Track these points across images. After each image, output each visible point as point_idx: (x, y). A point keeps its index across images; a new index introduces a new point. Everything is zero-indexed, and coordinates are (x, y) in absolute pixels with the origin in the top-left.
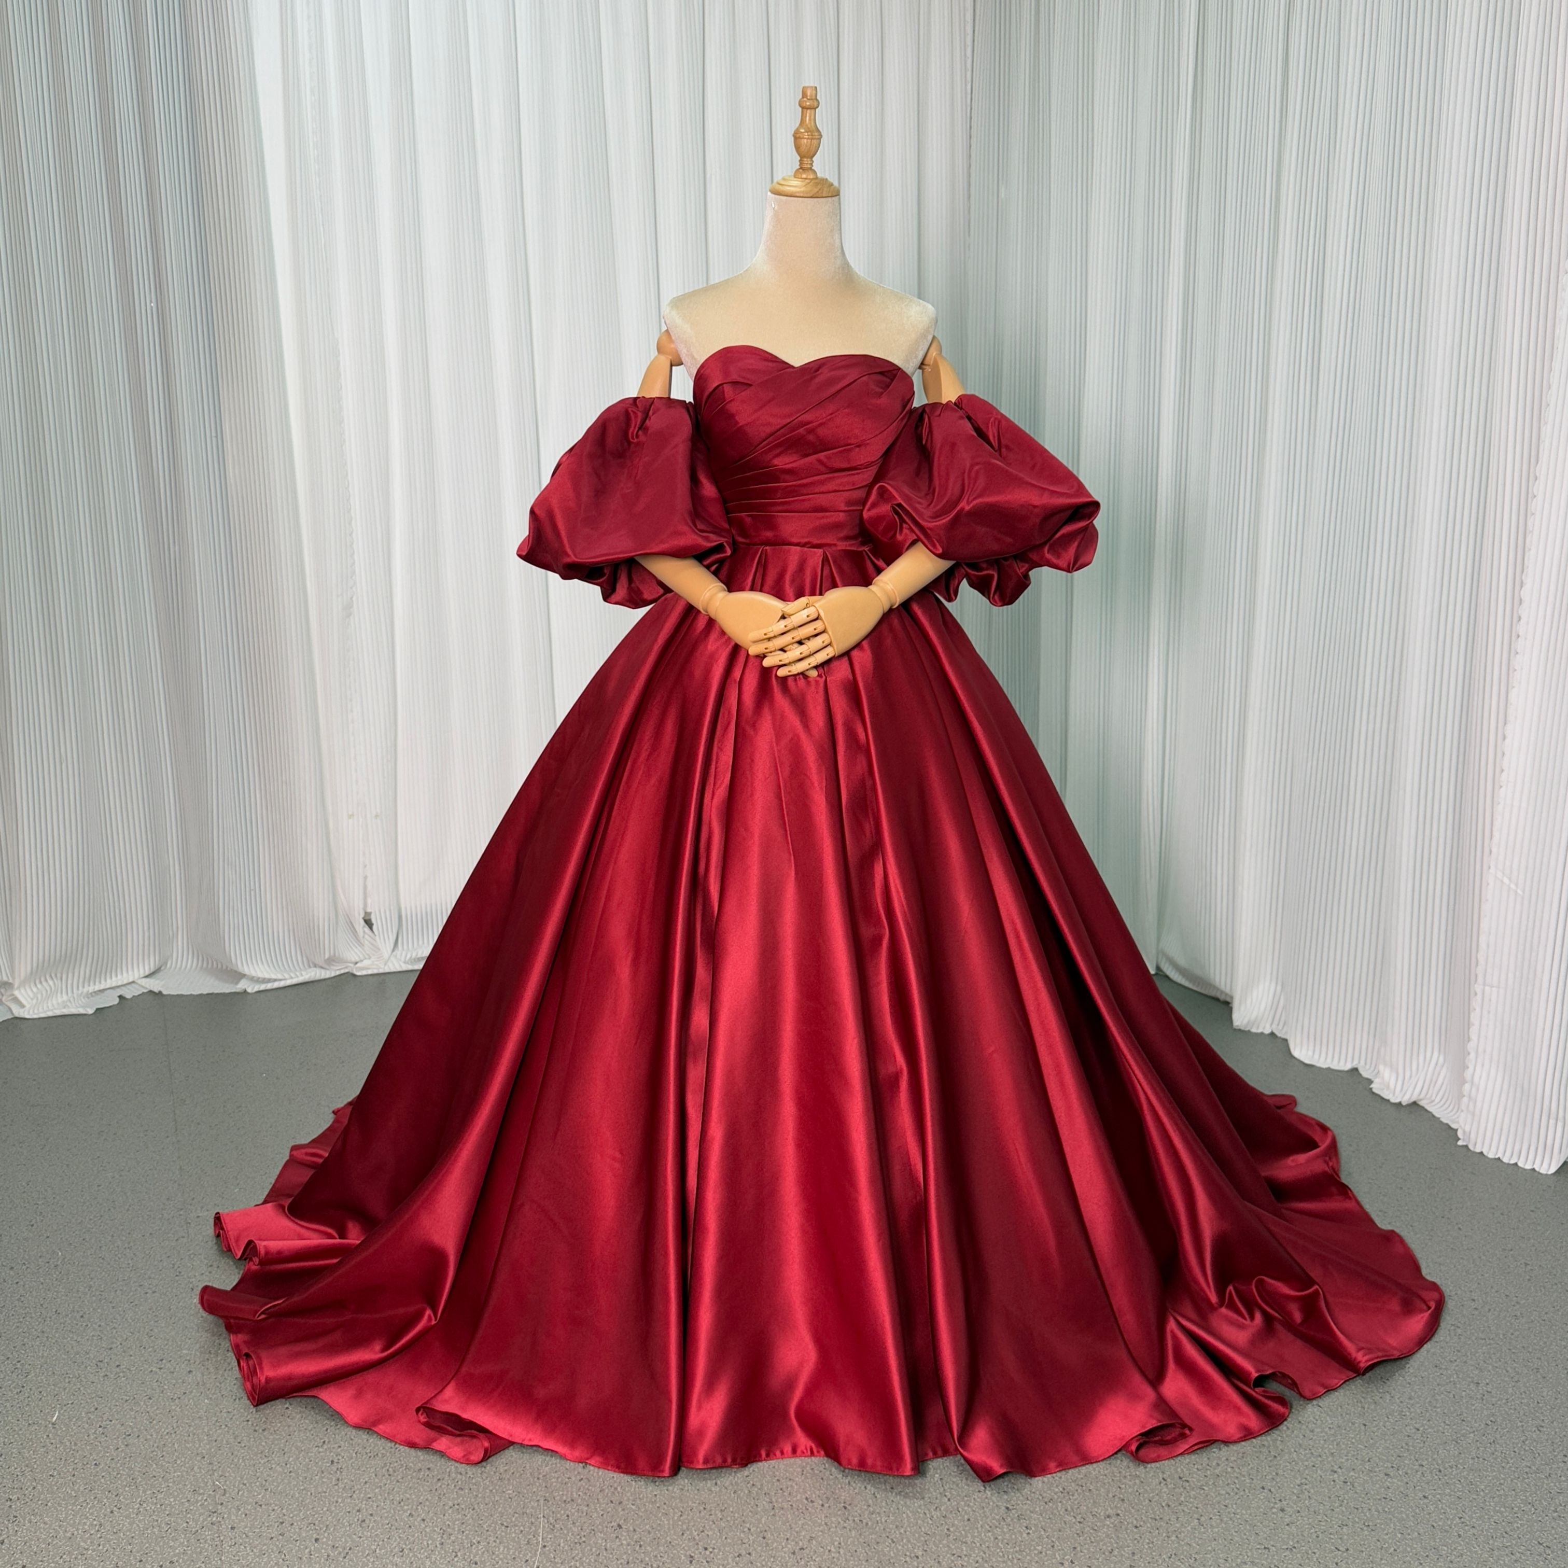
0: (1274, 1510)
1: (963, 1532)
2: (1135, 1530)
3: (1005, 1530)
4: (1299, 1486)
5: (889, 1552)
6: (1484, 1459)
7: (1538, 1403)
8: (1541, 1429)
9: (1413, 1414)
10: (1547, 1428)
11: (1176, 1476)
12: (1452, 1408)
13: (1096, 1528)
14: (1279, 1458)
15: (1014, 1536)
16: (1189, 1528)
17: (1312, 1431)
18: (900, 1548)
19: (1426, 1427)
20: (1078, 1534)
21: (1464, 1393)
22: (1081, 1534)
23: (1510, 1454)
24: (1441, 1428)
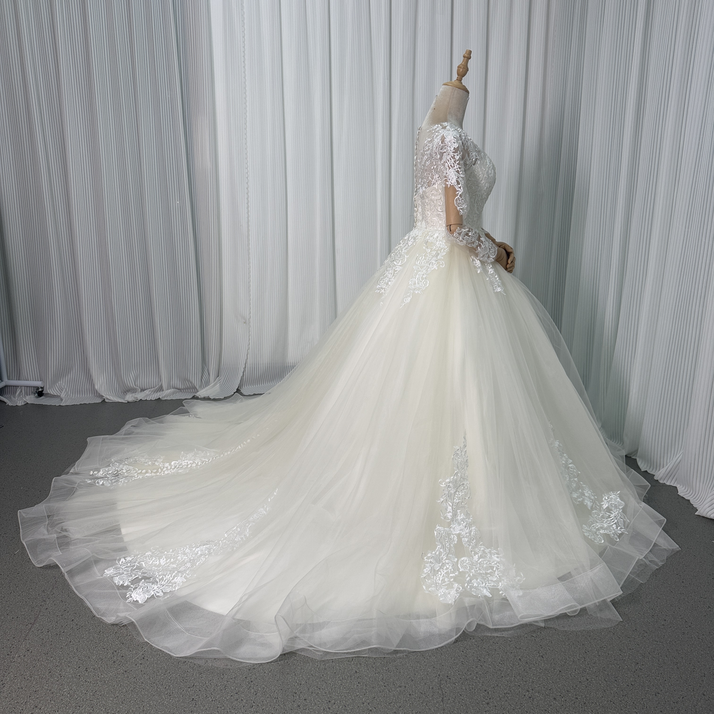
0: (484, 703)
1: (329, 678)
2: (408, 696)
3: (348, 681)
4: (504, 694)
5: (290, 679)
6: (614, 703)
7: (665, 680)
8: (658, 695)
9: (590, 672)
10: (661, 694)
11: (447, 675)
12: (614, 673)
13: (391, 691)
14: (503, 678)
15: (350, 685)
16: (435, 701)
17: (530, 669)
18: (296, 678)
19: (593, 679)
20: (380, 691)
21: (626, 667)
22: (381, 692)
23: (630, 704)
24: (600, 682)
